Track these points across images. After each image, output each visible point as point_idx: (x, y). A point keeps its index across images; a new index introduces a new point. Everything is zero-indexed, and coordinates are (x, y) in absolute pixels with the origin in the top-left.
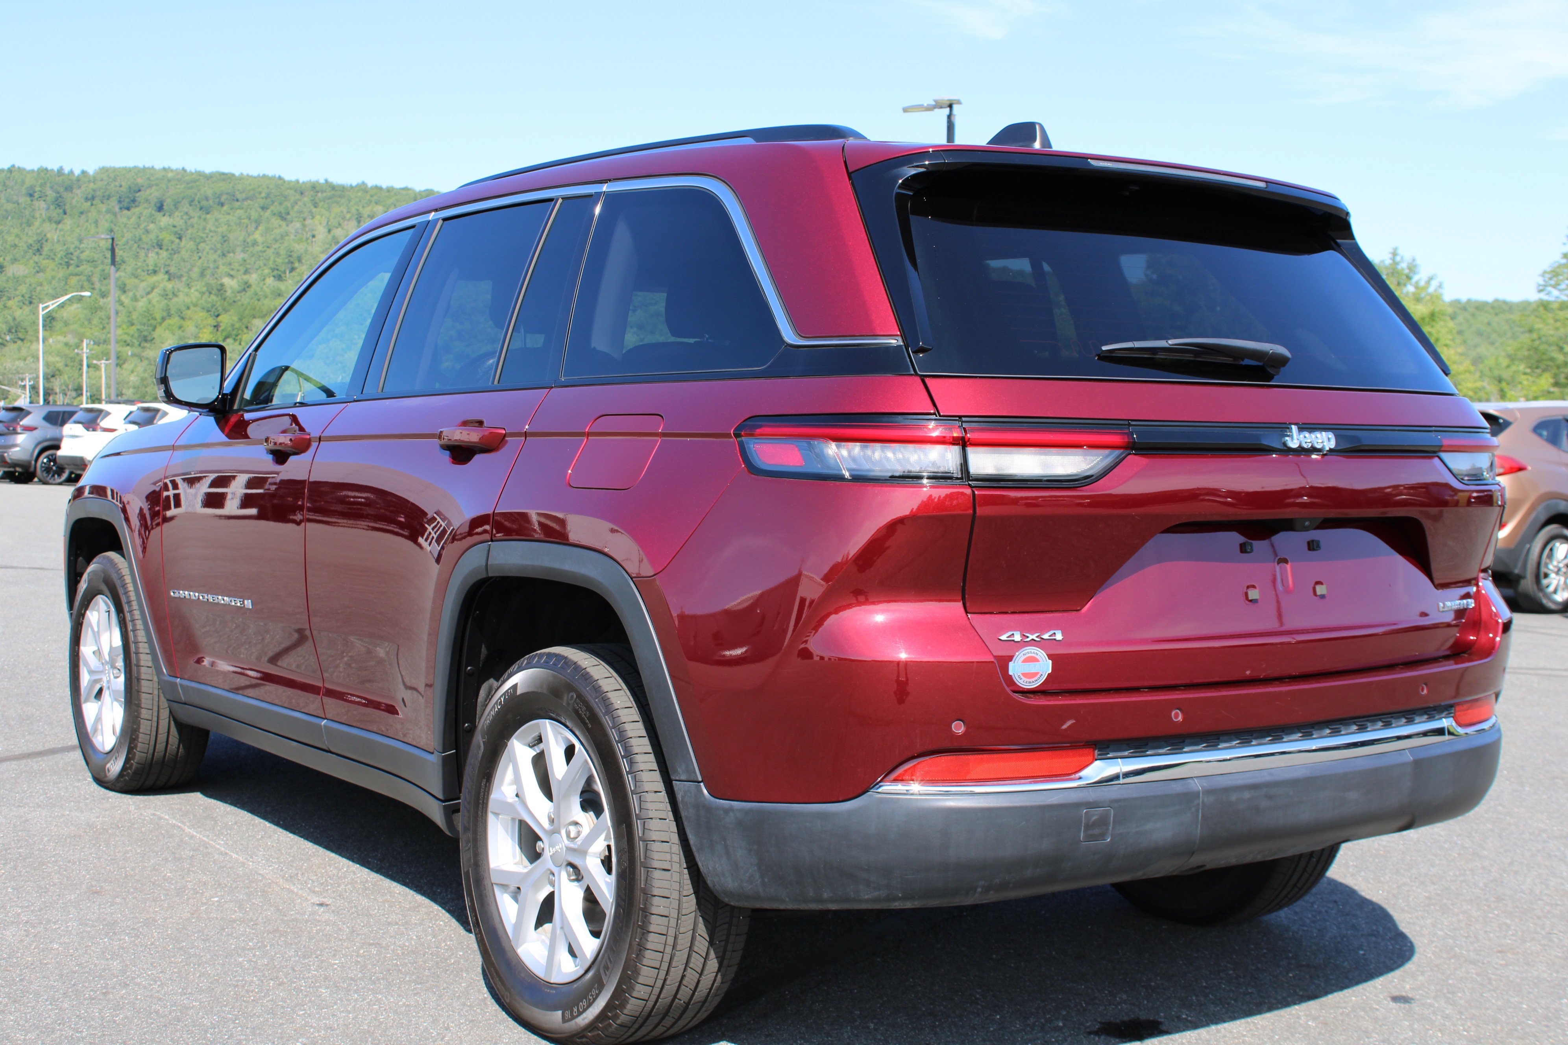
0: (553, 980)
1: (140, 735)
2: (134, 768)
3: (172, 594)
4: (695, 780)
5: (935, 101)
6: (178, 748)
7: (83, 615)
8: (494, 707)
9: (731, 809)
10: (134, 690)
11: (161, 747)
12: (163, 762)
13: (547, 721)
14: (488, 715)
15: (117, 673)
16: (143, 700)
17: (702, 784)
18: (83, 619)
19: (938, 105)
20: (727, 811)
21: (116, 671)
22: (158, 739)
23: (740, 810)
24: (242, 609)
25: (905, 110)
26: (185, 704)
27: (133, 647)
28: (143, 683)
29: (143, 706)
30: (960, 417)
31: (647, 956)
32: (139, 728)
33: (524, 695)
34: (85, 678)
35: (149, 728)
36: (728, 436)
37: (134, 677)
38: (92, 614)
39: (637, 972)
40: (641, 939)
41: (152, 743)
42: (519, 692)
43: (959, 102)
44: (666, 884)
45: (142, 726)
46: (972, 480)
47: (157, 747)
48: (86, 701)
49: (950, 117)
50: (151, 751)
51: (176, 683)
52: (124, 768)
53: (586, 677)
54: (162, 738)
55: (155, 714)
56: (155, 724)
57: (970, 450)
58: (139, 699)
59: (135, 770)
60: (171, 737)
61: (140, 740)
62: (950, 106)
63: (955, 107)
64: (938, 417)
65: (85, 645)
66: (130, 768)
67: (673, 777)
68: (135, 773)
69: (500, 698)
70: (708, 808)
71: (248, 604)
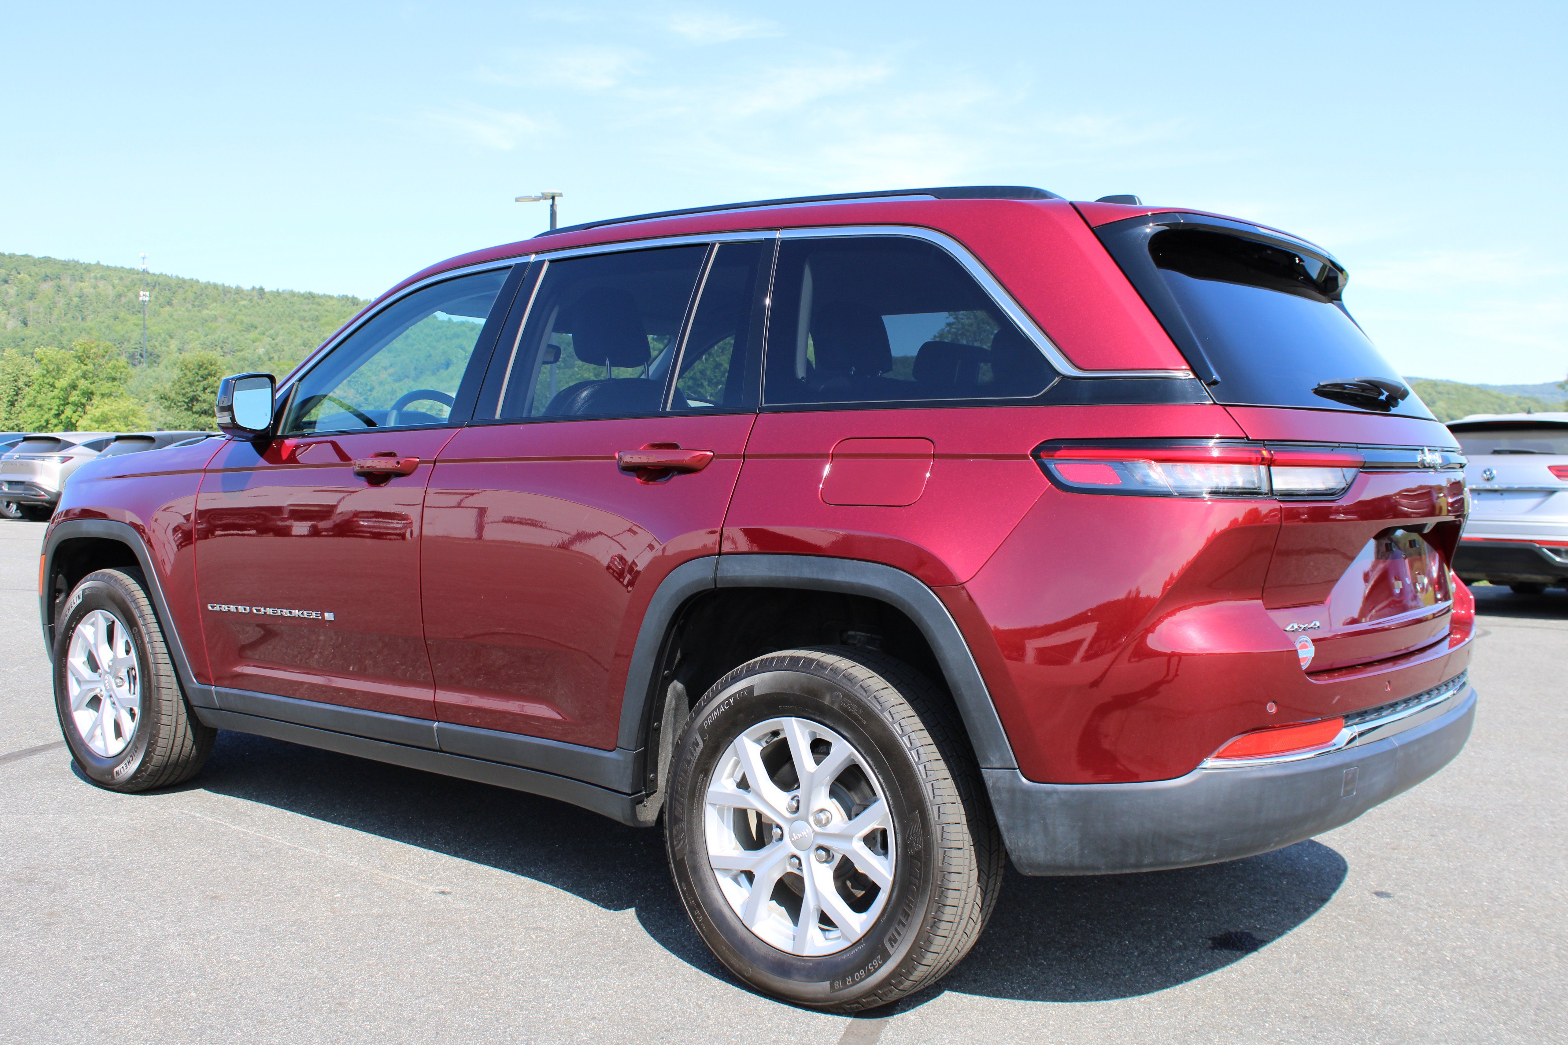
0: (806, 953)
1: (160, 740)
2: (149, 770)
3: (210, 608)
4: (1011, 767)
5: (542, 194)
6: (192, 750)
7: (74, 629)
8: (718, 707)
9: (1056, 792)
10: (153, 698)
11: (176, 750)
12: (176, 764)
13: (793, 719)
14: (710, 714)
15: (120, 682)
16: (163, 708)
17: (1018, 770)
18: (73, 632)
19: (544, 197)
20: (1049, 794)
21: (119, 680)
22: (176, 742)
23: (1066, 792)
24: (321, 623)
25: (517, 200)
26: (220, 709)
27: (151, 658)
28: (164, 691)
29: (163, 712)
30: (1264, 440)
31: (941, 927)
32: (159, 733)
33: (762, 697)
34: (74, 690)
35: (168, 733)
36: (1025, 457)
37: (153, 687)
38: (85, 628)
39: (929, 942)
40: (936, 913)
41: (170, 746)
42: (756, 693)
43: (561, 195)
44: (960, 861)
45: (161, 732)
46: (1276, 495)
47: (174, 750)
48: (77, 709)
49: (552, 206)
50: (168, 754)
51: (211, 691)
52: (139, 770)
53: (849, 678)
54: (179, 741)
55: (174, 719)
56: (173, 729)
57: (1272, 468)
58: (159, 706)
59: (150, 773)
60: (186, 739)
61: (159, 744)
62: (553, 198)
63: (556, 198)
64: (1246, 441)
65: (74, 657)
66: (145, 771)
67: (981, 765)
68: (149, 775)
69: (728, 699)
70: (1027, 792)
71: (329, 616)
